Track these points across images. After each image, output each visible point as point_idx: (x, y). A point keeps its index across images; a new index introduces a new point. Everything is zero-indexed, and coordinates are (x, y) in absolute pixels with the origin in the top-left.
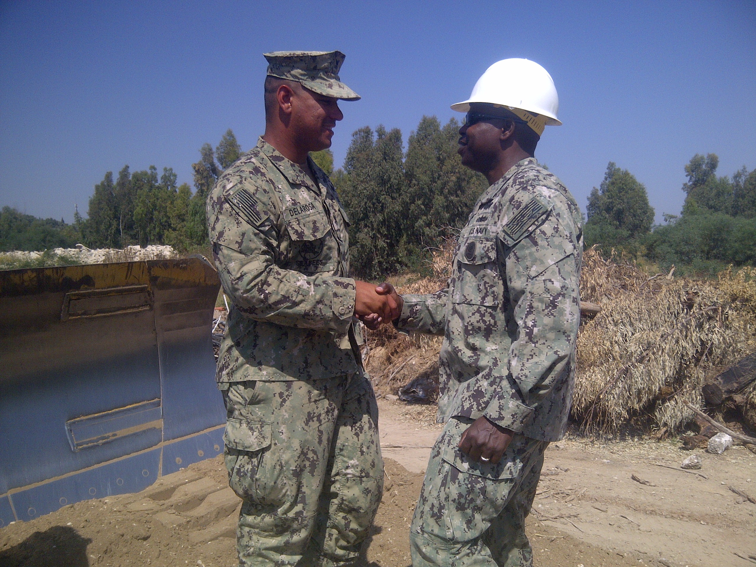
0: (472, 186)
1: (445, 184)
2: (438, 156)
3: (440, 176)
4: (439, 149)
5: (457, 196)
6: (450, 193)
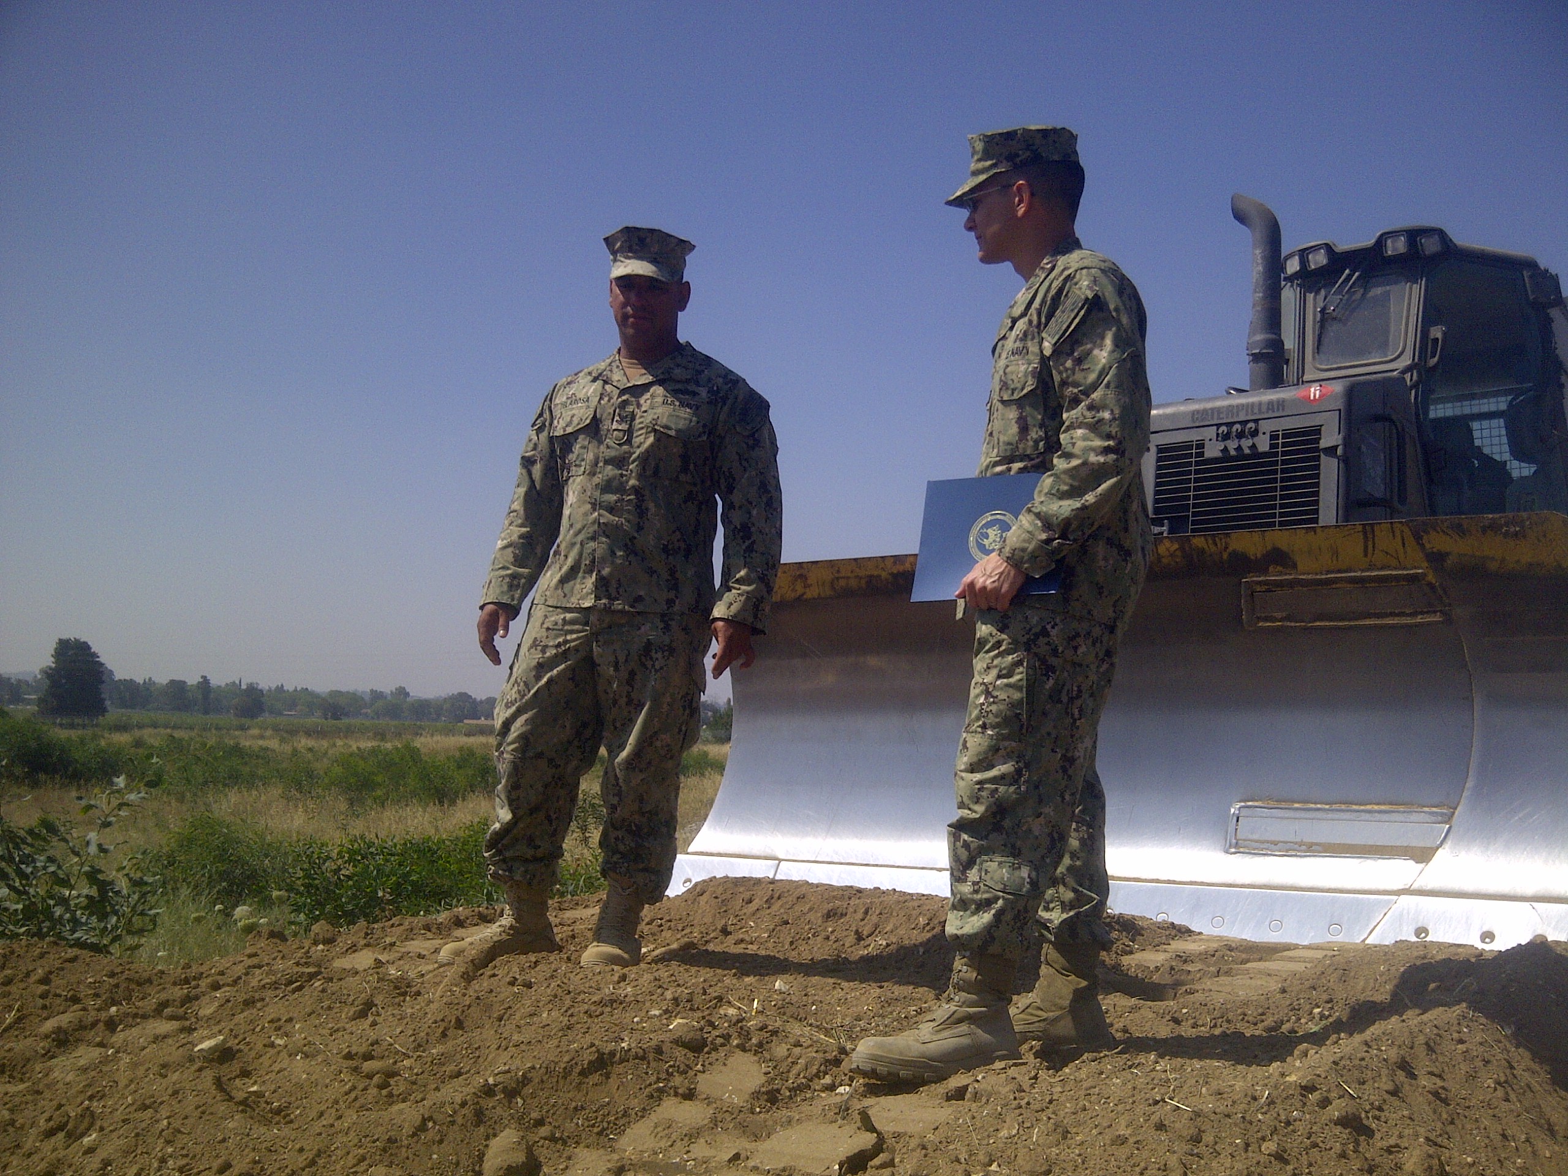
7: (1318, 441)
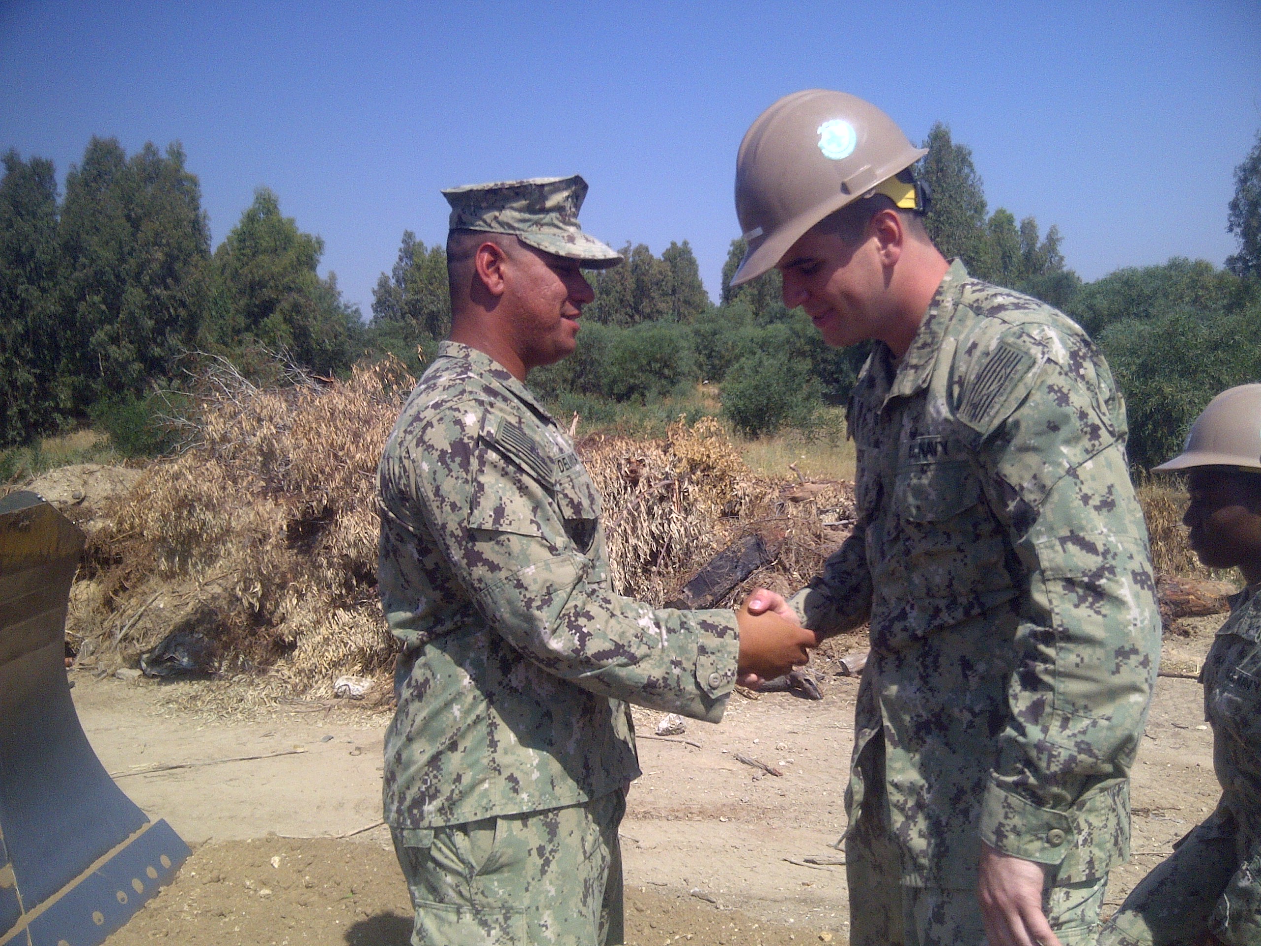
0: (193, 270)
1: (142, 266)
2: (126, 212)
3: (133, 249)
4: (128, 200)
5: (167, 288)
6: (152, 281)
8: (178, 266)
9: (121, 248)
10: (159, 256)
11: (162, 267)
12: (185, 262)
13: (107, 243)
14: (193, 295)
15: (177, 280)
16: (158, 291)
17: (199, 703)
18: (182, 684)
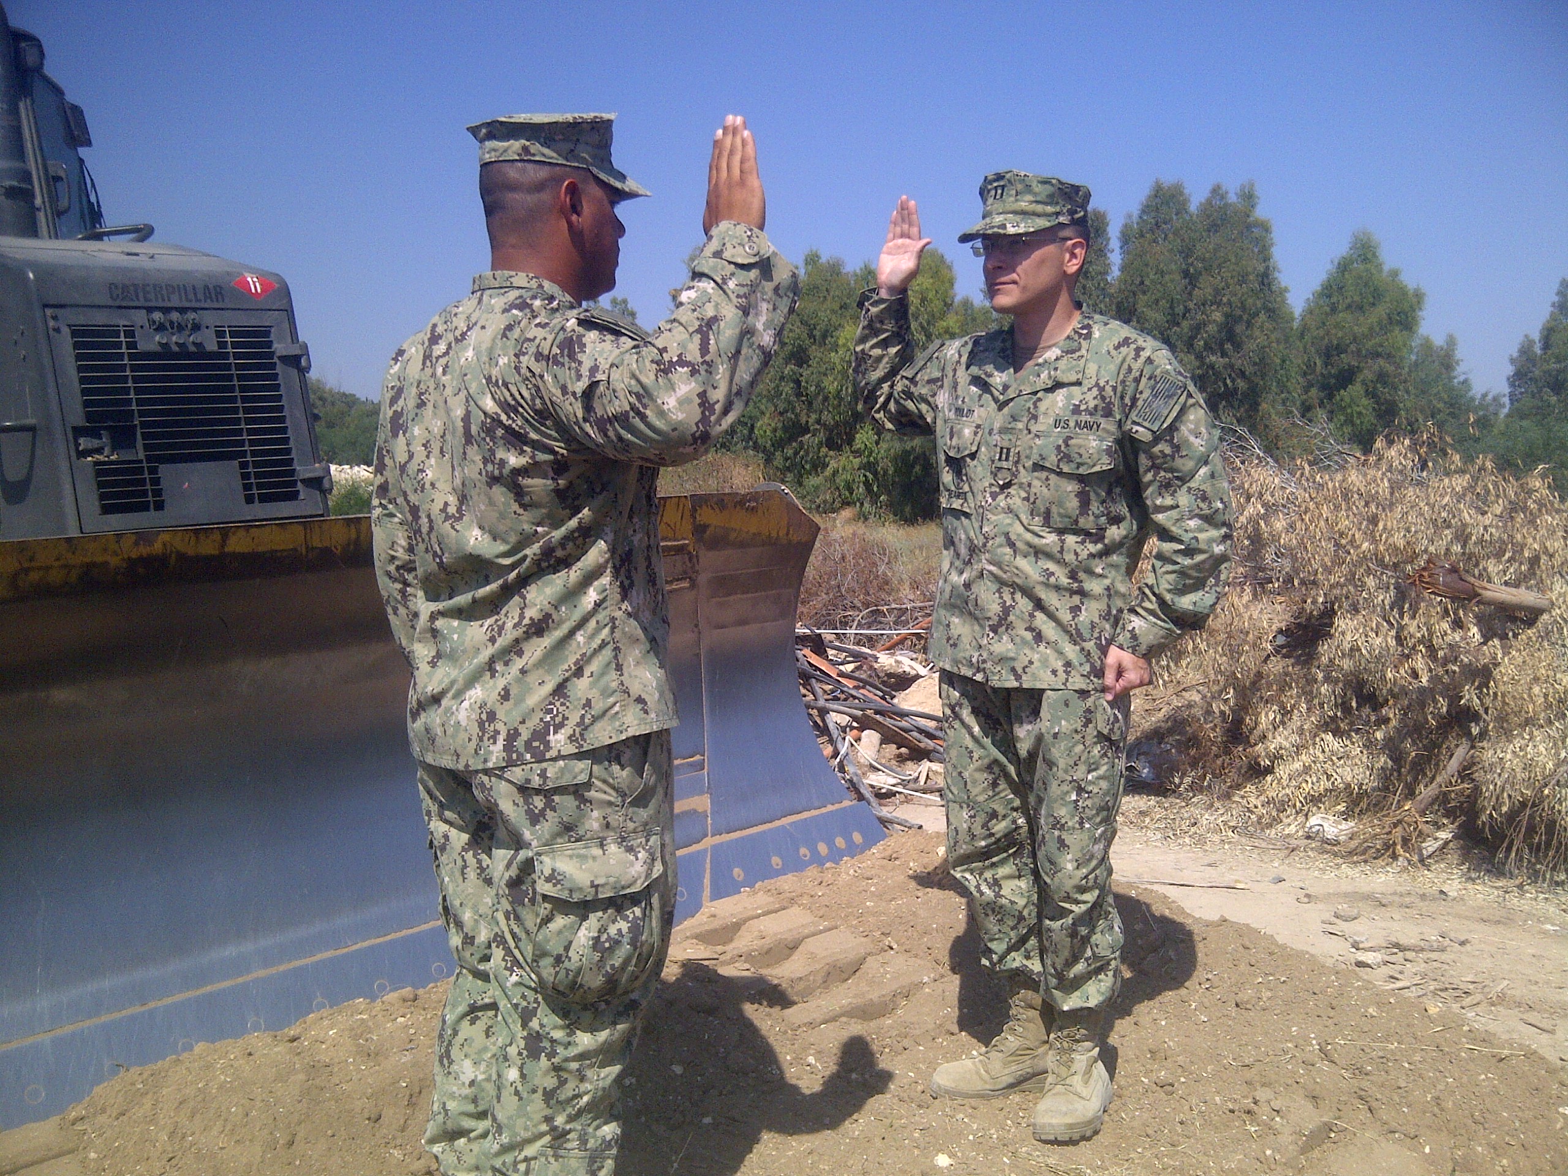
0: (1257, 333)
1: (1197, 328)
2: (1184, 267)
3: (1187, 310)
4: (1187, 253)
5: (1224, 354)
6: (1207, 347)
7: (269, 344)
8: (1239, 329)
9: (1172, 307)
10: (1217, 316)
11: (1219, 332)
12: (1249, 324)
13: (1157, 301)
14: (1255, 364)
15: (1238, 346)
16: (1213, 358)
17: (1147, 820)
18: (1137, 798)
